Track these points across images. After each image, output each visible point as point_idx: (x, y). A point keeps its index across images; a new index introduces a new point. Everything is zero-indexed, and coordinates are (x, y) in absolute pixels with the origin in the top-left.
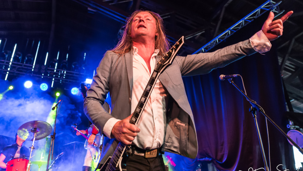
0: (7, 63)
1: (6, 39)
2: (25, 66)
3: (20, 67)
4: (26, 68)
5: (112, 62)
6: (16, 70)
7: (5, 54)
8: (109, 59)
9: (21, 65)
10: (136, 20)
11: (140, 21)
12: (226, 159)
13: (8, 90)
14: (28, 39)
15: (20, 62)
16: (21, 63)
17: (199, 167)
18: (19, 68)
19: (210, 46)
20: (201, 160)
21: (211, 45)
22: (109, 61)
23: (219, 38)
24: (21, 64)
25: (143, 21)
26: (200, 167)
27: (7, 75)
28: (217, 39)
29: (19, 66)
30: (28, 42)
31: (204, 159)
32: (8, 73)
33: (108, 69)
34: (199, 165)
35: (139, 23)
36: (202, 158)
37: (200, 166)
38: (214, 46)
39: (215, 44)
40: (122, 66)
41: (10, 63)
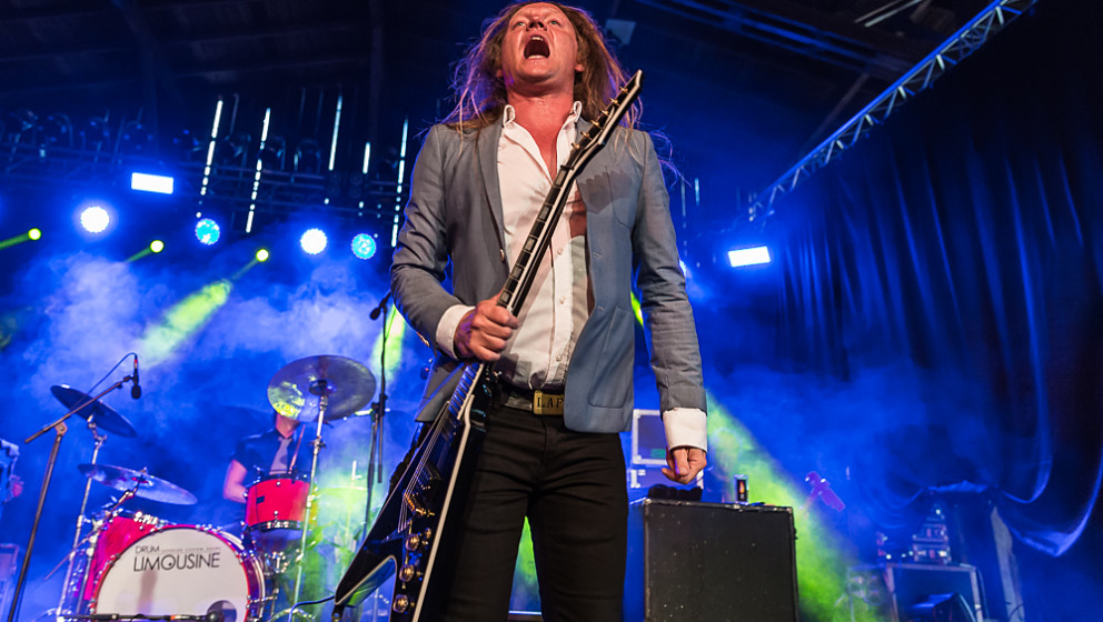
0: (246, 174)
1: (237, 96)
2: (297, 180)
3: (284, 184)
4: (302, 185)
5: (445, 156)
6: (271, 197)
7: (232, 145)
8: (435, 151)
9: (286, 179)
10: (519, 23)
11: (532, 25)
12: (1044, 486)
13: (252, 263)
14: (304, 91)
15: (283, 167)
16: (286, 170)
17: (939, 516)
18: (281, 189)
19: (969, 40)
20: (943, 489)
21: (974, 37)
22: (435, 155)
23: (1005, 5)
24: (287, 174)
25: (542, 25)
26: (943, 517)
27: (251, 214)
28: (998, 9)
29: (279, 184)
30: (303, 99)
31: (953, 487)
32: (253, 207)
33: (436, 180)
34: (938, 512)
35: (527, 30)
36: (947, 483)
37: (942, 512)
38: (984, 38)
39: (990, 32)
40: (468, 164)
41: (258, 176)
